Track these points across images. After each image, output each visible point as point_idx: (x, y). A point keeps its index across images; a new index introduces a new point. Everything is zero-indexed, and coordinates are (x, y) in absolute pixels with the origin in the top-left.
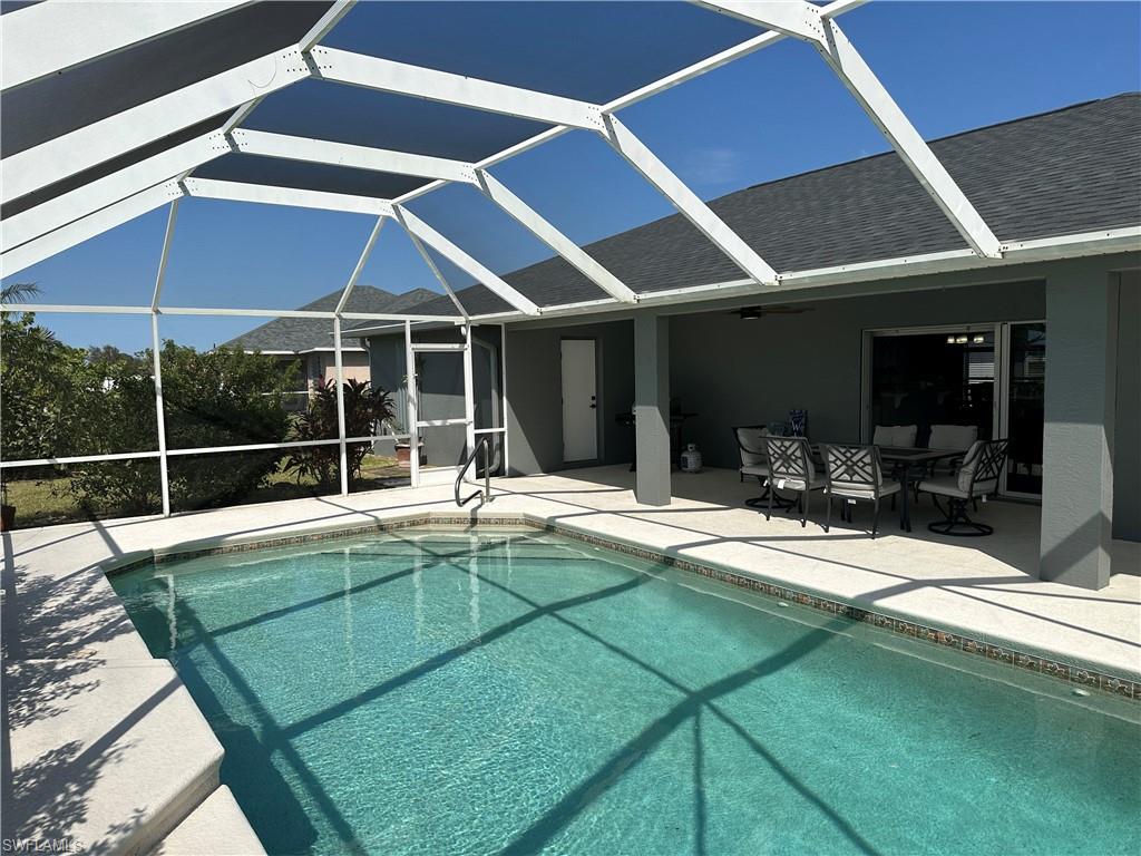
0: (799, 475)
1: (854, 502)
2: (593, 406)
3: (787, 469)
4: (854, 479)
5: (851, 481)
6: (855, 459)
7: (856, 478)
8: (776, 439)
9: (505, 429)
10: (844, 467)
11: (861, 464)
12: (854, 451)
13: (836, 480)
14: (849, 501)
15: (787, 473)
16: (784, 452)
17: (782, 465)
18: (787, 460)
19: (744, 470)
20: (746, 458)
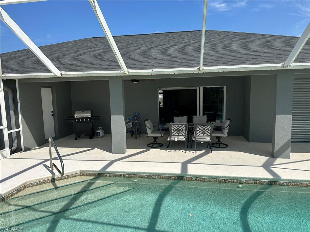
0: (183, 135)
1: (203, 142)
2: (52, 115)
3: (178, 134)
4: (204, 135)
5: (203, 136)
6: (206, 129)
7: (205, 135)
8: (175, 124)
9: (21, 129)
10: (202, 132)
11: (207, 130)
12: (206, 126)
13: (198, 136)
14: (201, 142)
15: (178, 135)
16: (178, 129)
17: (177, 133)
18: (178, 131)
19: (148, 135)
20: (149, 131)
